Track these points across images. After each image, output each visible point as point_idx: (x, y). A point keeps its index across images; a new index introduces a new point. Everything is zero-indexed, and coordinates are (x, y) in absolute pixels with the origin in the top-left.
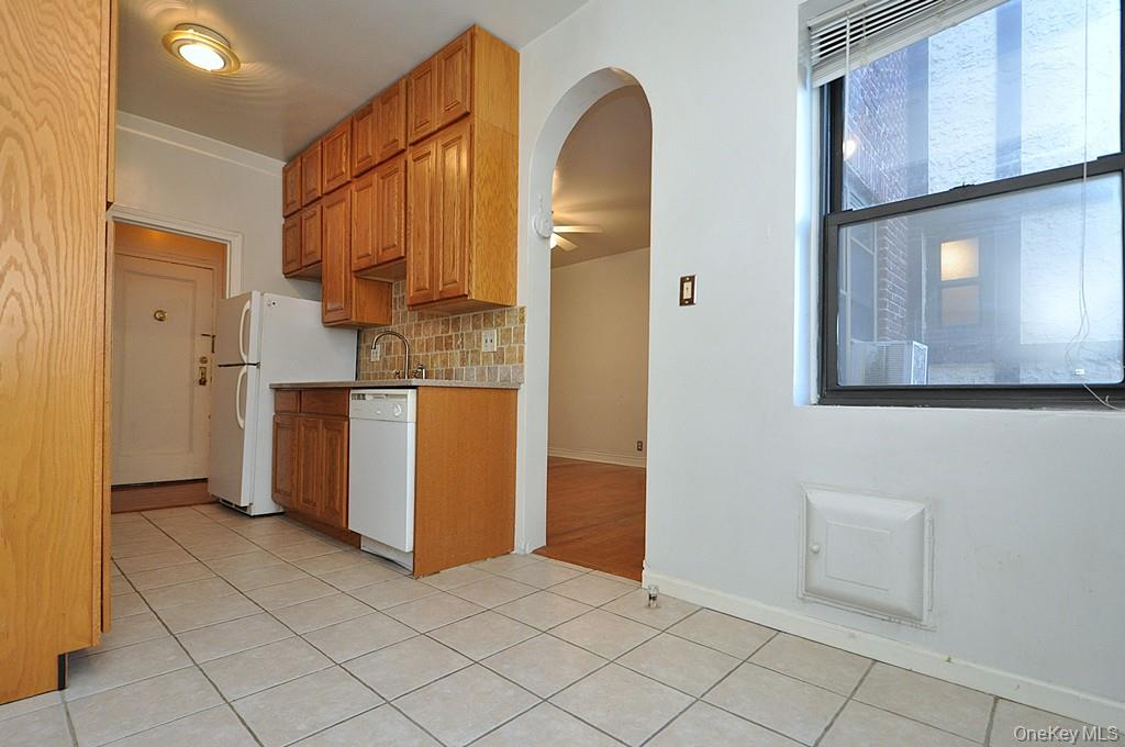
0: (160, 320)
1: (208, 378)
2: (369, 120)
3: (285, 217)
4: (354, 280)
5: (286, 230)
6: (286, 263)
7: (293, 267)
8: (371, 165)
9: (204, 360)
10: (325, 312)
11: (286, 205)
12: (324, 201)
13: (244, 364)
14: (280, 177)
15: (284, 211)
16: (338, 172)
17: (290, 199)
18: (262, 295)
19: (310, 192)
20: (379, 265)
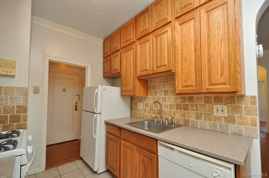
0: (64, 91)
1: (78, 108)
2: (147, 15)
3: (104, 58)
4: (137, 80)
5: (104, 62)
6: (104, 73)
7: (107, 74)
8: (148, 32)
9: (76, 103)
10: (122, 91)
11: (104, 53)
12: (121, 50)
13: (95, 113)
14: (101, 45)
15: (103, 56)
16: (129, 39)
17: (106, 52)
18: (102, 86)
19: (114, 48)
20: (153, 74)
